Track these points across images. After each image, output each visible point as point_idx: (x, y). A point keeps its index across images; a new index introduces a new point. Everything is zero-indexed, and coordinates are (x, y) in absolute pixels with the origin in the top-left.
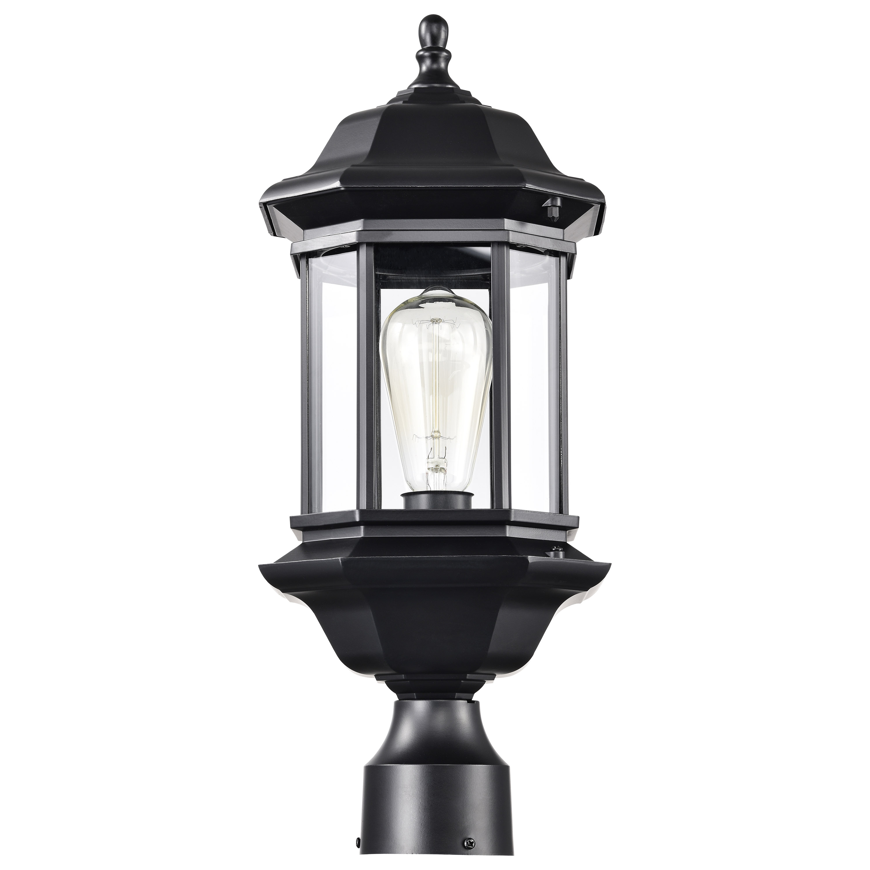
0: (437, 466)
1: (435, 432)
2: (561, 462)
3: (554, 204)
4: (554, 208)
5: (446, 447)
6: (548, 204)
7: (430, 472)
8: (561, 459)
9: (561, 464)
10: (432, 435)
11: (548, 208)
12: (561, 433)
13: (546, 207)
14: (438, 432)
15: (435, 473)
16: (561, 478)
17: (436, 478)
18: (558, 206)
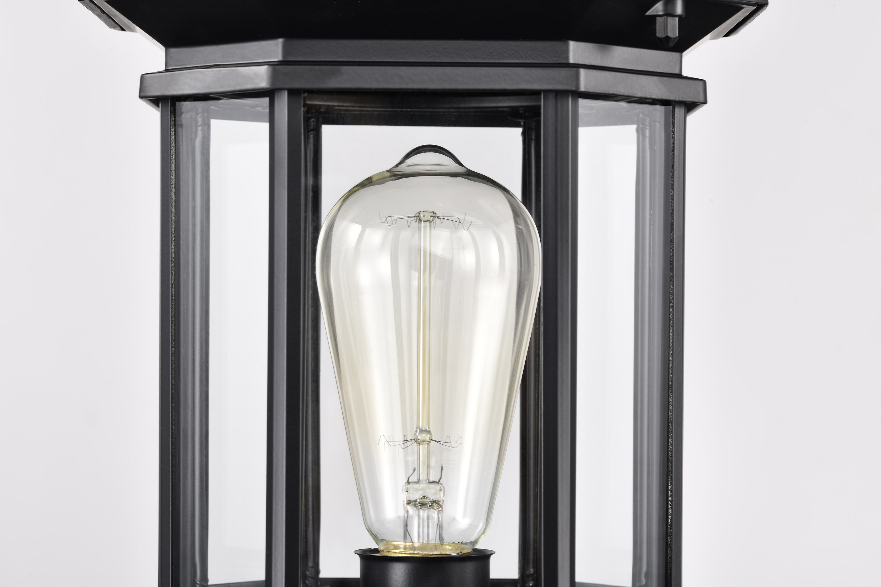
0: (424, 497)
1: (422, 431)
2: (670, 513)
3: (670, 12)
4: (670, 19)
5: (442, 467)
6: (657, 12)
7: (411, 510)
8: (670, 506)
9: (670, 517)
10: (415, 437)
11: (657, 18)
12: (670, 456)
13: (654, 18)
14: (428, 432)
15: (421, 512)
16: (669, 545)
17: (423, 519)
18: (679, 16)
